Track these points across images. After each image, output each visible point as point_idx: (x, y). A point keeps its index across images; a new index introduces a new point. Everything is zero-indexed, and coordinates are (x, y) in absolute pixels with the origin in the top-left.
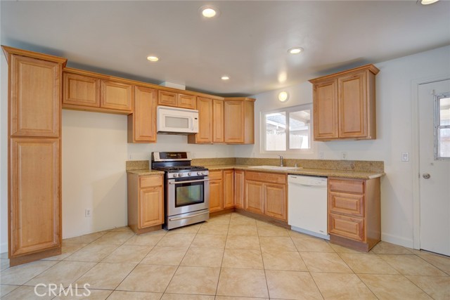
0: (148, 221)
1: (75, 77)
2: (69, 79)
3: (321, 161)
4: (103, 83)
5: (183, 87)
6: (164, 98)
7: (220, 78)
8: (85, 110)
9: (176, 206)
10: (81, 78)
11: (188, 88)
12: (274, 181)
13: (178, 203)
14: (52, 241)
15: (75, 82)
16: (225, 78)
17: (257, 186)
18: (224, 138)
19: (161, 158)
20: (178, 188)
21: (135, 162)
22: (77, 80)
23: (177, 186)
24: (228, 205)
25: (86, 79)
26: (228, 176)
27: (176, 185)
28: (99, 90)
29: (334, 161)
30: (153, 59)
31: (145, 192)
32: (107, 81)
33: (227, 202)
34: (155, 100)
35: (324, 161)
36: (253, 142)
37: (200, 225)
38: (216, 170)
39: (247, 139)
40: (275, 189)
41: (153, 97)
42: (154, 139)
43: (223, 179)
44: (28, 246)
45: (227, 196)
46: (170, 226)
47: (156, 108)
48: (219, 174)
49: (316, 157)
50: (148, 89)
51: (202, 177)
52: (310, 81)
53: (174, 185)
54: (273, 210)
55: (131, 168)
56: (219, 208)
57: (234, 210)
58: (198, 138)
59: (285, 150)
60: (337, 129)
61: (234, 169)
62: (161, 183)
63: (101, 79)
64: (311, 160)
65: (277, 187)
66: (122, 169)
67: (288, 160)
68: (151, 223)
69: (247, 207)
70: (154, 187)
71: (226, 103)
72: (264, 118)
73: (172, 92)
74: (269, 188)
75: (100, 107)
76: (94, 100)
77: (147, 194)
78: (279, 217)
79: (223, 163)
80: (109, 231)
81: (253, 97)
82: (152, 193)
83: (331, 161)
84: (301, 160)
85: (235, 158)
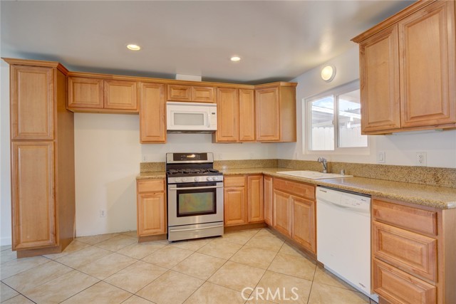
0: (148, 229)
1: (80, 80)
2: (73, 83)
3: (382, 166)
4: (106, 83)
5: (198, 79)
6: (174, 93)
7: (229, 59)
8: (98, 112)
9: (179, 215)
10: (84, 80)
11: (204, 79)
12: (302, 195)
13: (180, 212)
14: (48, 239)
15: (79, 84)
16: (235, 59)
17: (284, 198)
18: (255, 135)
19: (174, 160)
20: (180, 195)
21: (149, 163)
22: (81, 83)
23: (179, 192)
24: (254, 218)
25: (89, 81)
26: (255, 183)
27: (177, 191)
28: (102, 90)
29: (402, 167)
30: (134, 47)
31: (143, 197)
32: (110, 80)
33: (253, 215)
34: (163, 96)
35: (386, 166)
36: (295, 140)
37: (210, 240)
38: (236, 175)
39: (287, 135)
40: (303, 205)
41: (162, 93)
42: (164, 139)
43: (246, 187)
44: (28, 242)
45: (253, 208)
46: (171, 239)
47: (165, 105)
48: (241, 181)
49: (374, 161)
50: (155, 85)
51: (214, 183)
52: (355, 40)
53: (176, 192)
54: (301, 235)
55: (145, 170)
56: (241, 222)
57: (264, 225)
58: (218, 137)
59: (333, 149)
60: (398, 113)
61: (263, 175)
62: (162, 188)
63: (105, 79)
64: (366, 165)
65: (305, 203)
66: (137, 171)
67: (335, 163)
68: (151, 232)
69: (275, 224)
70: (154, 192)
71: (256, 91)
72: (308, 107)
73: (186, 86)
74: (296, 203)
75: (105, 109)
76: (98, 101)
77: (145, 199)
78: (308, 245)
79: (259, 166)
80: (122, 234)
81: (293, 81)
82: (152, 199)
83: (397, 167)
84: (351, 164)
85: (277, 160)
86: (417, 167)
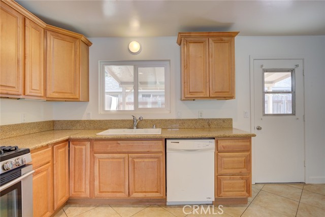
3: (180, 120)
18: (45, 90)
26: (61, 152)
29: (192, 120)
35: (183, 120)
36: (88, 100)
40: (147, 160)
43: (52, 161)
60: (208, 88)
61: (68, 141)
64: (169, 120)
65: (150, 157)
69: (97, 193)
71: (49, 33)
74: (137, 160)
83: (189, 120)
84: (157, 120)
85: (54, 122)
86: (200, 119)
